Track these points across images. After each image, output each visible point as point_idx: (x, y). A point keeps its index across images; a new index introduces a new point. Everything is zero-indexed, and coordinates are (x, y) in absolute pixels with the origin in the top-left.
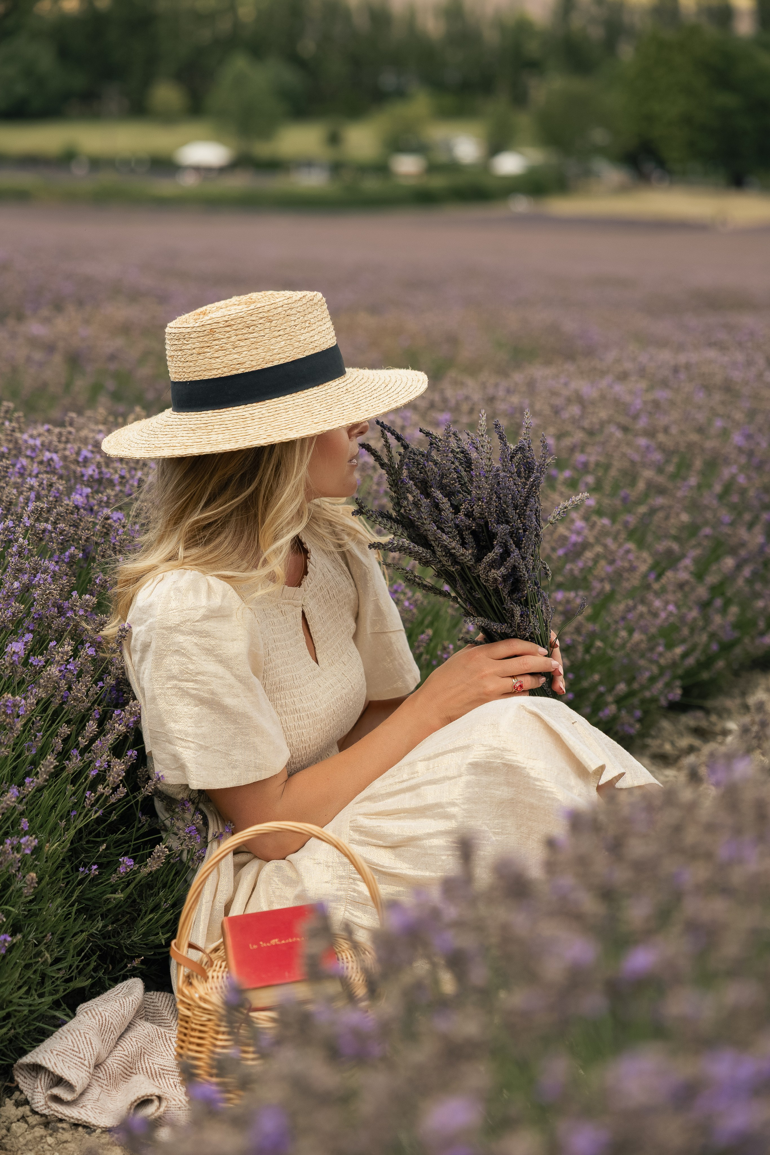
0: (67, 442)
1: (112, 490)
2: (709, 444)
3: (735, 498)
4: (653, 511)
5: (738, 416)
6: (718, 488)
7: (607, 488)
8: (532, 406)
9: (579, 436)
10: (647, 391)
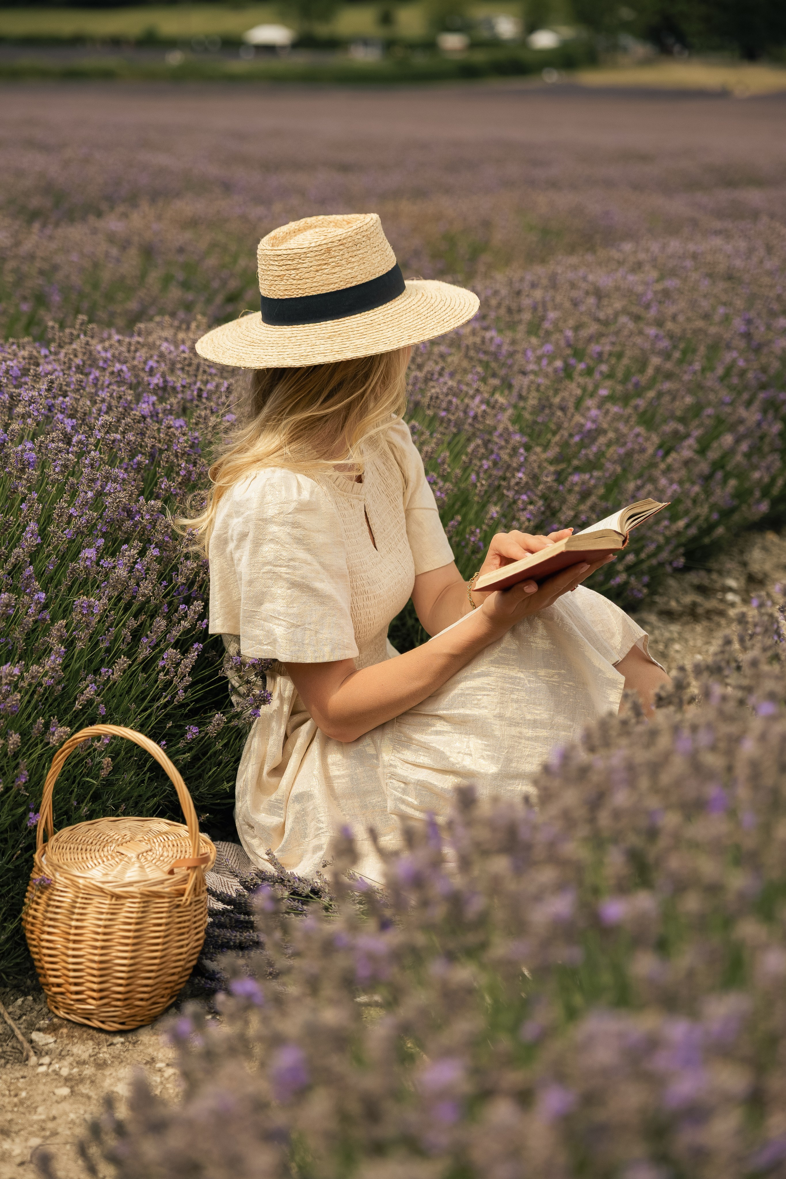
0: (136, 351)
1: (176, 397)
2: (713, 330)
3: (735, 380)
4: (660, 395)
5: (739, 303)
6: (720, 371)
7: (620, 375)
8: (553, 299)
9: (593, 328)
10: (657, 281)
